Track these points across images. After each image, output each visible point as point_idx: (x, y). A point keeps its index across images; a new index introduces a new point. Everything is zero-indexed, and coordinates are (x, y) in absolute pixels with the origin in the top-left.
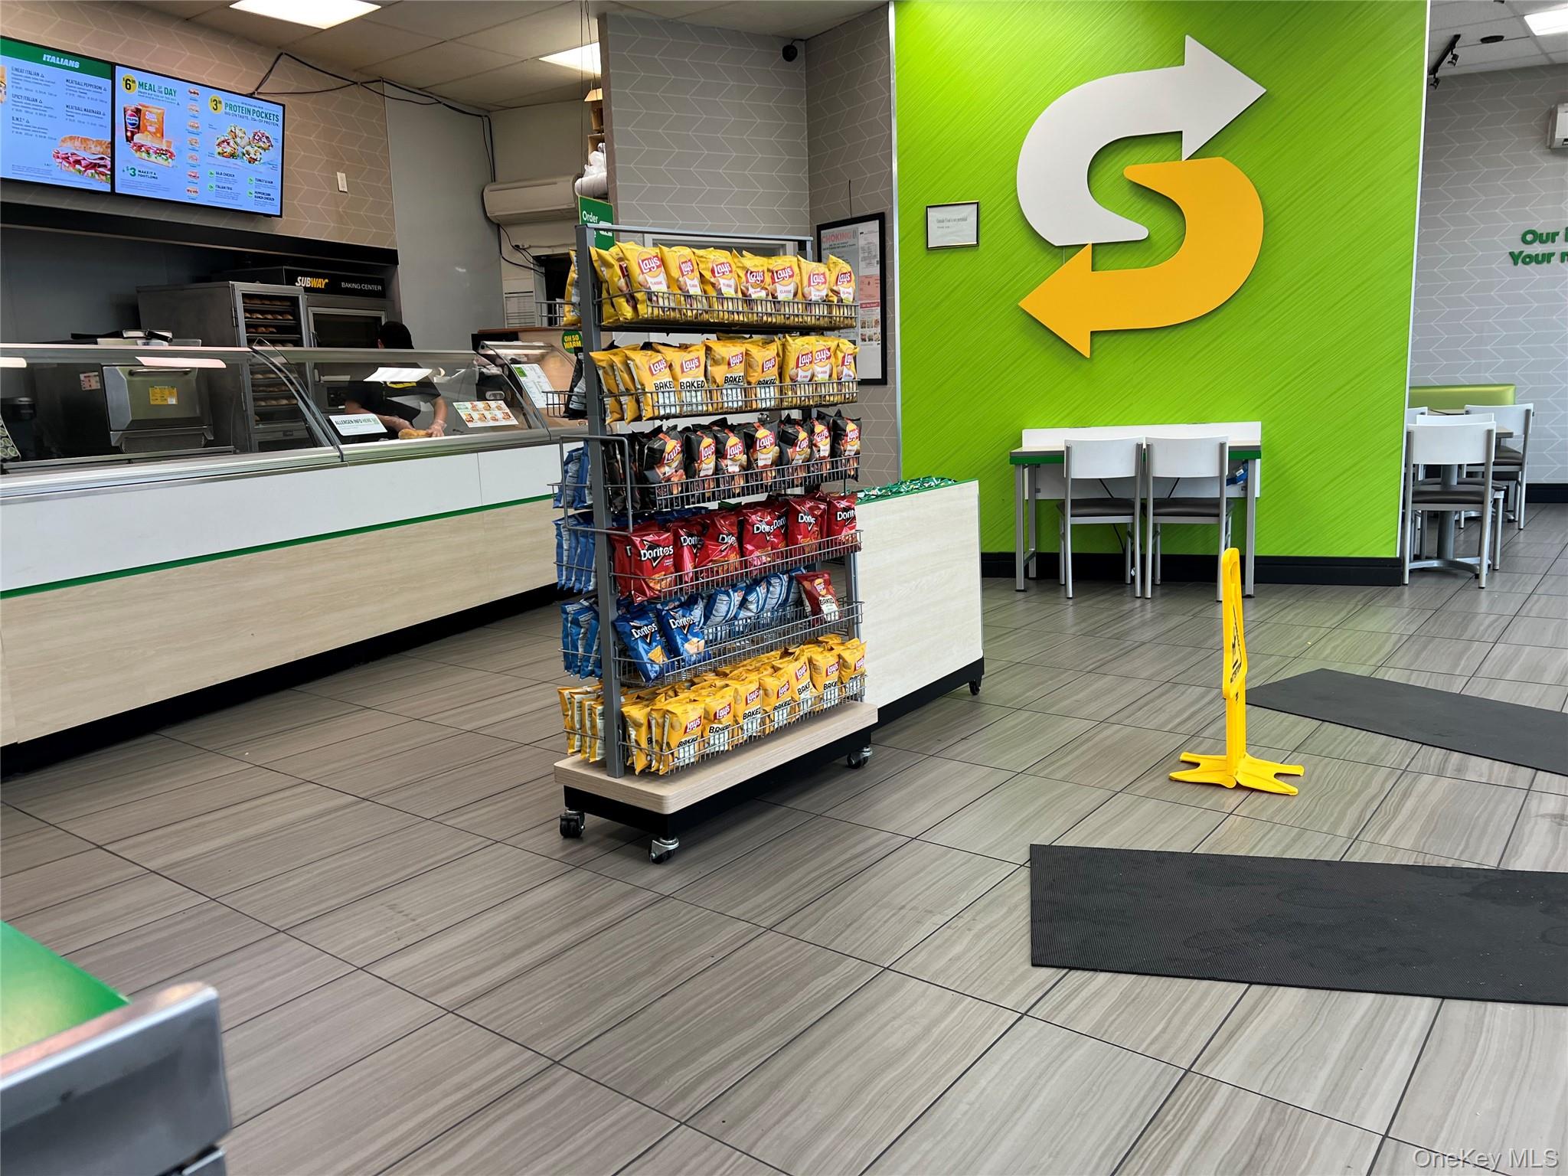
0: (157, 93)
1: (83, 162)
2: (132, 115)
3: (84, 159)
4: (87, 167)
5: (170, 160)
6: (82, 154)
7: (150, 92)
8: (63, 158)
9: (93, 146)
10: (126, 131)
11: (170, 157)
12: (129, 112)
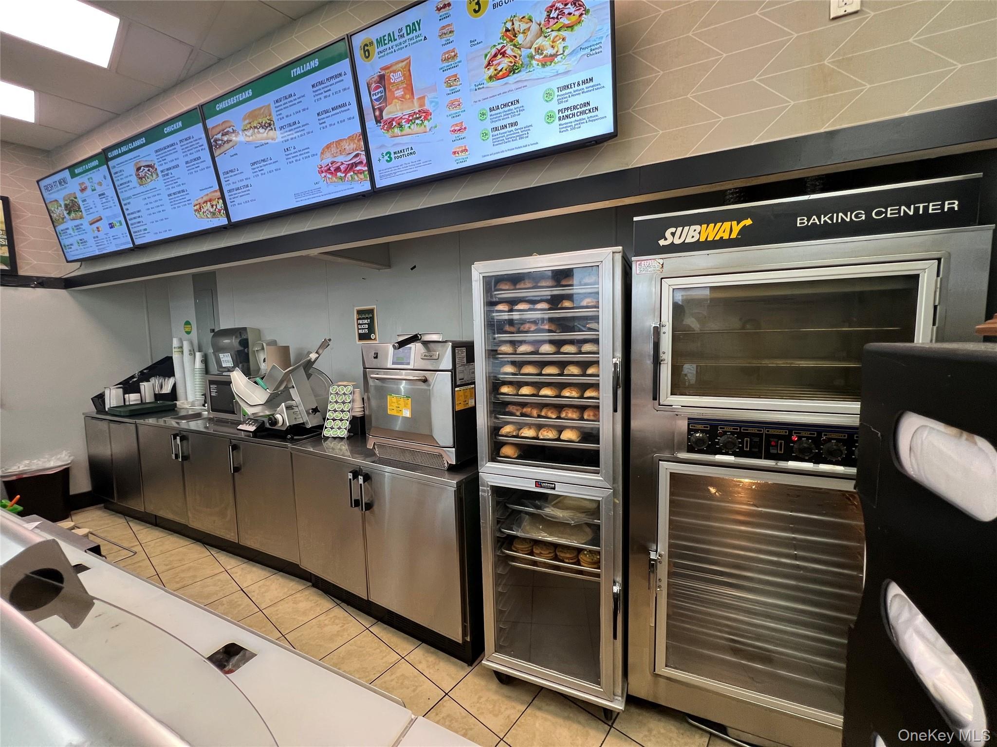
0: (398, 42)
1: (342, 167)
2: (377, 88)
3: (342, 164)
4: (346, 172)
5: (426, 122)
6: (340, 159)
7: (391, 44)
8: (326, 171)
9: (346, 147)
10: (374, 110)
11: (426, 118)
12: (374, 86)
